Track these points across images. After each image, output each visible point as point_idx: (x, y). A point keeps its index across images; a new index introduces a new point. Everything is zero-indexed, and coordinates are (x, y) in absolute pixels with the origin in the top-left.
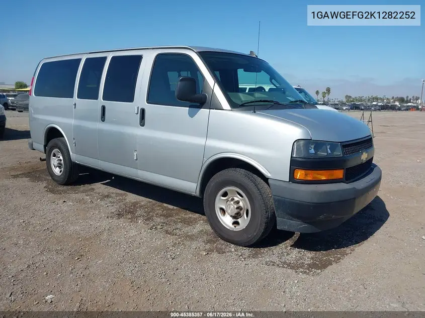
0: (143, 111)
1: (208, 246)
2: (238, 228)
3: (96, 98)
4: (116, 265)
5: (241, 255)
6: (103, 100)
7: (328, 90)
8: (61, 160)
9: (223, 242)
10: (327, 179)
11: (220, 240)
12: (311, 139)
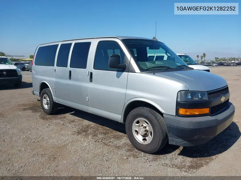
0: (91, 74)
1: (128, 153)
2: (146, 143)
3: (66, 66)
4: (74, 164)
5: (148, 159)
6: (70, 67)
7: (204, 55)
8: (48, 101)
9: (137, 150)
10: (199, 114)
11: (136, 149)
12: (188, 90)
